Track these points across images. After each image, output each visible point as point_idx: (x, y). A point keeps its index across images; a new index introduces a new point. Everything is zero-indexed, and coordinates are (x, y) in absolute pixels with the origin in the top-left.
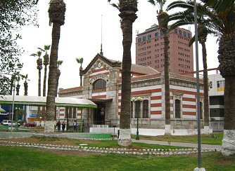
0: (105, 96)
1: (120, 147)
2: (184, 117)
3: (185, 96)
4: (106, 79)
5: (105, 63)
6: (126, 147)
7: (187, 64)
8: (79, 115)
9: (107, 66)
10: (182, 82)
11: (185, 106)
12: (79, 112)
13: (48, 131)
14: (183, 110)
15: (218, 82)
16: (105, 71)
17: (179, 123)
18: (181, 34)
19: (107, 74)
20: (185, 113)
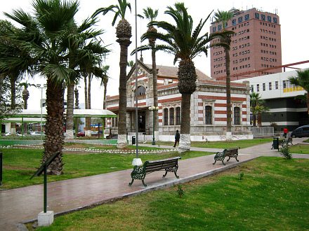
0: (145, 103)
1: (117, 148)
2: (216, 123)
3: (218, 101)
4: (145, 86)
5: (144, 70)
6: (122, 149)
7: (273, 56)
8: (108, 124)
9: (146, 72)
10: (213, 87)
11: (217, 112)
12: (108, 121)
13: (69, 138)
14: (215, 116)
15: (284, 81)
16: (145, 78)
17: (211, 129)
18: (264, 19)
19: (146, 80)
20: (217, 119)
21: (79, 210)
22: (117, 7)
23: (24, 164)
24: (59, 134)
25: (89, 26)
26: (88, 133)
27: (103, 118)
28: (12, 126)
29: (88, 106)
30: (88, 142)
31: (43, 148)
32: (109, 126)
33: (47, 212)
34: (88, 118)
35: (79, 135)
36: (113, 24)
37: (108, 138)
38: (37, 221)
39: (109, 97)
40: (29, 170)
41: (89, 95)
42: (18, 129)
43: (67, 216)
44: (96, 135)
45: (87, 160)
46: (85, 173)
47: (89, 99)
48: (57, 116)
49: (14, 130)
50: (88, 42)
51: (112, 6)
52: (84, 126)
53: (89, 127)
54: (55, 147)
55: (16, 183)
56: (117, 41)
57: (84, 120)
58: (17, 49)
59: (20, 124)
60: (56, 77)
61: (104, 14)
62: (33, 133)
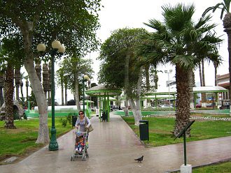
21: (209, 165)
22: (222, 4)
23: (161, 128)
24: (186, 106)
25: (204, 22)
26: (204, 105)
27: (216, 93)
28: (148, 101)
29: (203, 84)
30: (205, 112)
31: (175, 117)
32: (220, 99)
33: (187, 165)
34: (203, 93)
35: (197, 107)
36: (221, 18)
37: (221, 108)
38: (180, 171)
39: (219, 76)
40: (164, 133)
41: (203, 75)
42: (153, 104)
43: (201, 169)
44: (210, 106)
45: (206, 126)
46: (208, 136)
47: (204, 79)
48: (184, 93)
49: (149, 104)
50: (204, 35)
51: (219, 4)
52: (201, 99)
53: (204, 100)
54: (184, 116)
55: (159, 142)
56: (224, 31)
57: (200, 95)
58: (154, 47)
59: (153, 100)
60: (184, 64)
61: (214, 11)
62: (163, 106)
